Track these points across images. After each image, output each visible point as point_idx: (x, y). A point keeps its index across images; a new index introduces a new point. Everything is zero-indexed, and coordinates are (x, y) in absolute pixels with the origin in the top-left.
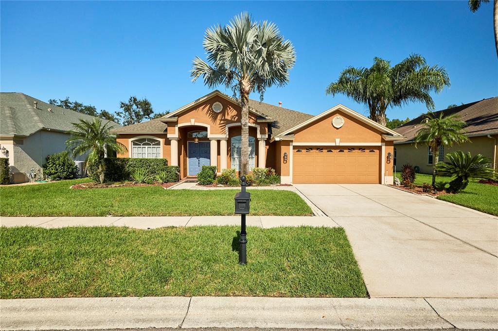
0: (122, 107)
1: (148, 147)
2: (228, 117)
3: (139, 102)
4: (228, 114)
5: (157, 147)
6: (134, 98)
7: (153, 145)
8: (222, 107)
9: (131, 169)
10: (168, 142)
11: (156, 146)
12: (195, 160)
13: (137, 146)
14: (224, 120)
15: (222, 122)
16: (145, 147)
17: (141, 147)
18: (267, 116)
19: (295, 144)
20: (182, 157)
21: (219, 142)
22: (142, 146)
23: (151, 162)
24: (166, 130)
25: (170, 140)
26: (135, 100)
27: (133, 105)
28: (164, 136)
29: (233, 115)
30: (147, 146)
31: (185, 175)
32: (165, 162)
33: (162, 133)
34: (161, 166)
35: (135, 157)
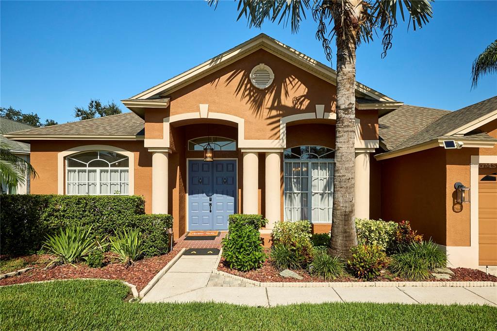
0: (78, 115)
1: (101, 171)
2: (287, 102)
3: (104, 108)
4: (287, 93)
5: (121, 171)
6: (96, 102)
7: (112, 166)
8: (272, 76)
9: (54, 222)
10: (146, 160)
11: (119, 169)
12: (203, 198)
13: (77, 169)
14: (276, 109)
15: (274, 113)
16: (95, 171)
17: (85, 171)
18: (381, 95)
19: (484, 159)
20: (176, 192)
21: (262, 157)
22: (87, 168)
23: (104, 206)
24: (142, 133)
25: (151, 154)
26: (98, 105)
27: (95, 112)
28: (136, 145)
29: (298, 94)
30: (98, 169)
31: (182, 231)
32: (138, 205)
33: (133, 137)
34: (130, 215)
35: (73, 192)
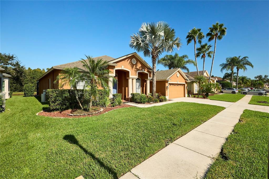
2: (138, 67)
8: (136, 62)
15: (135, 69)
19: (169, 82)
21: (133, 80)
